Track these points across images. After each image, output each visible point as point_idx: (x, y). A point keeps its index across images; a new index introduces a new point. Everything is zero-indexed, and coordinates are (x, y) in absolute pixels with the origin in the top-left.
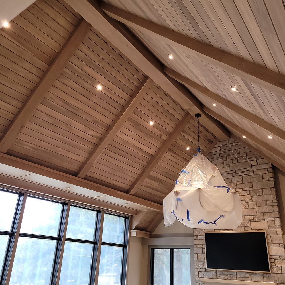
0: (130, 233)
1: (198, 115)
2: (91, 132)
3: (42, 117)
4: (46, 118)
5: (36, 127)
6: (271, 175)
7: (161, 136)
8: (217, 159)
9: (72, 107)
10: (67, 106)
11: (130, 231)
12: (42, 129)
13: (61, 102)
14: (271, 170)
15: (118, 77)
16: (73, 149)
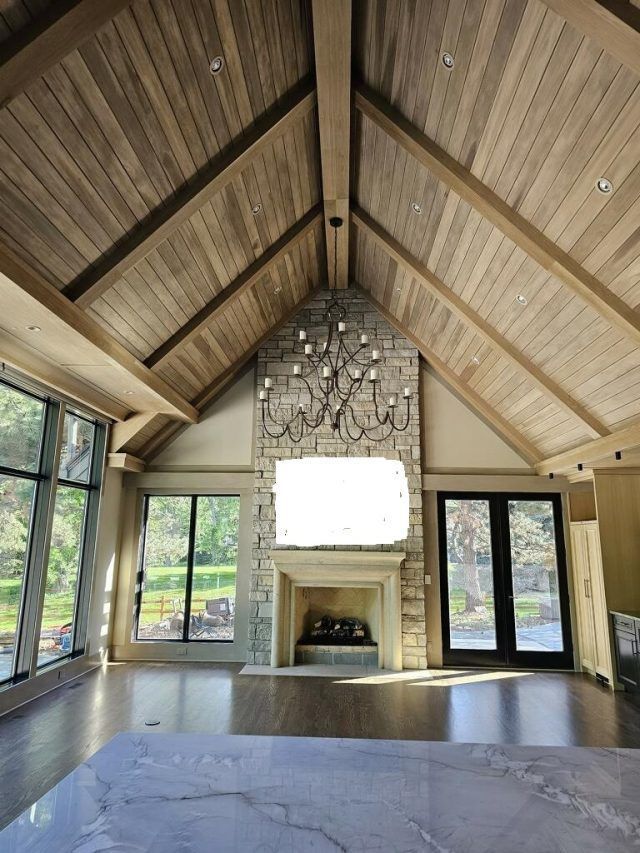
0: (107, 459)
1: (336, 222)
2: (145, 188)
3: (61, 91)
4: (68, 100)
5: (32, 118)
6: (417, 371)
7: (256, 246)
8: (317, 324)
9: (139, 95)
10: (130, 85)
11: (107, 455)
12: (43, 129)
13: (124, 64)
14: (416, 361)
15: (260, 59)
16: (91, 221)
